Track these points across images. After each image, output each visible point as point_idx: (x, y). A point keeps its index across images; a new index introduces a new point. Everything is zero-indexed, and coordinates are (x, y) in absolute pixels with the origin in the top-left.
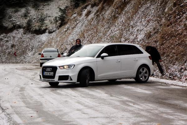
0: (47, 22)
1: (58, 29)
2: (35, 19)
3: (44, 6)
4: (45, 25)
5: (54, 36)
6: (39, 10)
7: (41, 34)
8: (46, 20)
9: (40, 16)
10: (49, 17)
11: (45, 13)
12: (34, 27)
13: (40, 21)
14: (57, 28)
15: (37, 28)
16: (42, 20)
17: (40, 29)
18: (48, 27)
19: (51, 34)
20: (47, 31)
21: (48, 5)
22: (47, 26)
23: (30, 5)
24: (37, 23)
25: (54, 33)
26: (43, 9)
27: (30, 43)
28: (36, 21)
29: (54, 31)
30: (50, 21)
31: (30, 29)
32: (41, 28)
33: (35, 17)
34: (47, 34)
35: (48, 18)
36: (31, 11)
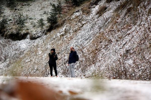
0: (28, 25)
1: (46, 34)
2: (10, 20)
3: (23, 6)
4: (25, 28)
5: (40, 43)
6: (16, 9)
7: (20, 40)
8: (27, 23)
9: (17, 18)
10: (30, 19)
11: (24, 14)
12: (10, 30)
13: (18, 24)
14: (43, 33)
15: (15, 32)
16: (21, 22)
17: (18, 34)
18: (29, 31)
19: (34, 41)
20: (28, 36)
21: (28, 5)
22: (28, 29)
23: (4, 4)
24: (14, 25)
25: (38, 39)
26: (22, 9)
27: (2, 50)
28: (12, 23)
29: (38, 37)
30: (32, 24)
31: (4, 32)
32: (20, 31)
33: (10, 18)
34: (28, 40)
35: (28, 21)
36: (5, 11)
